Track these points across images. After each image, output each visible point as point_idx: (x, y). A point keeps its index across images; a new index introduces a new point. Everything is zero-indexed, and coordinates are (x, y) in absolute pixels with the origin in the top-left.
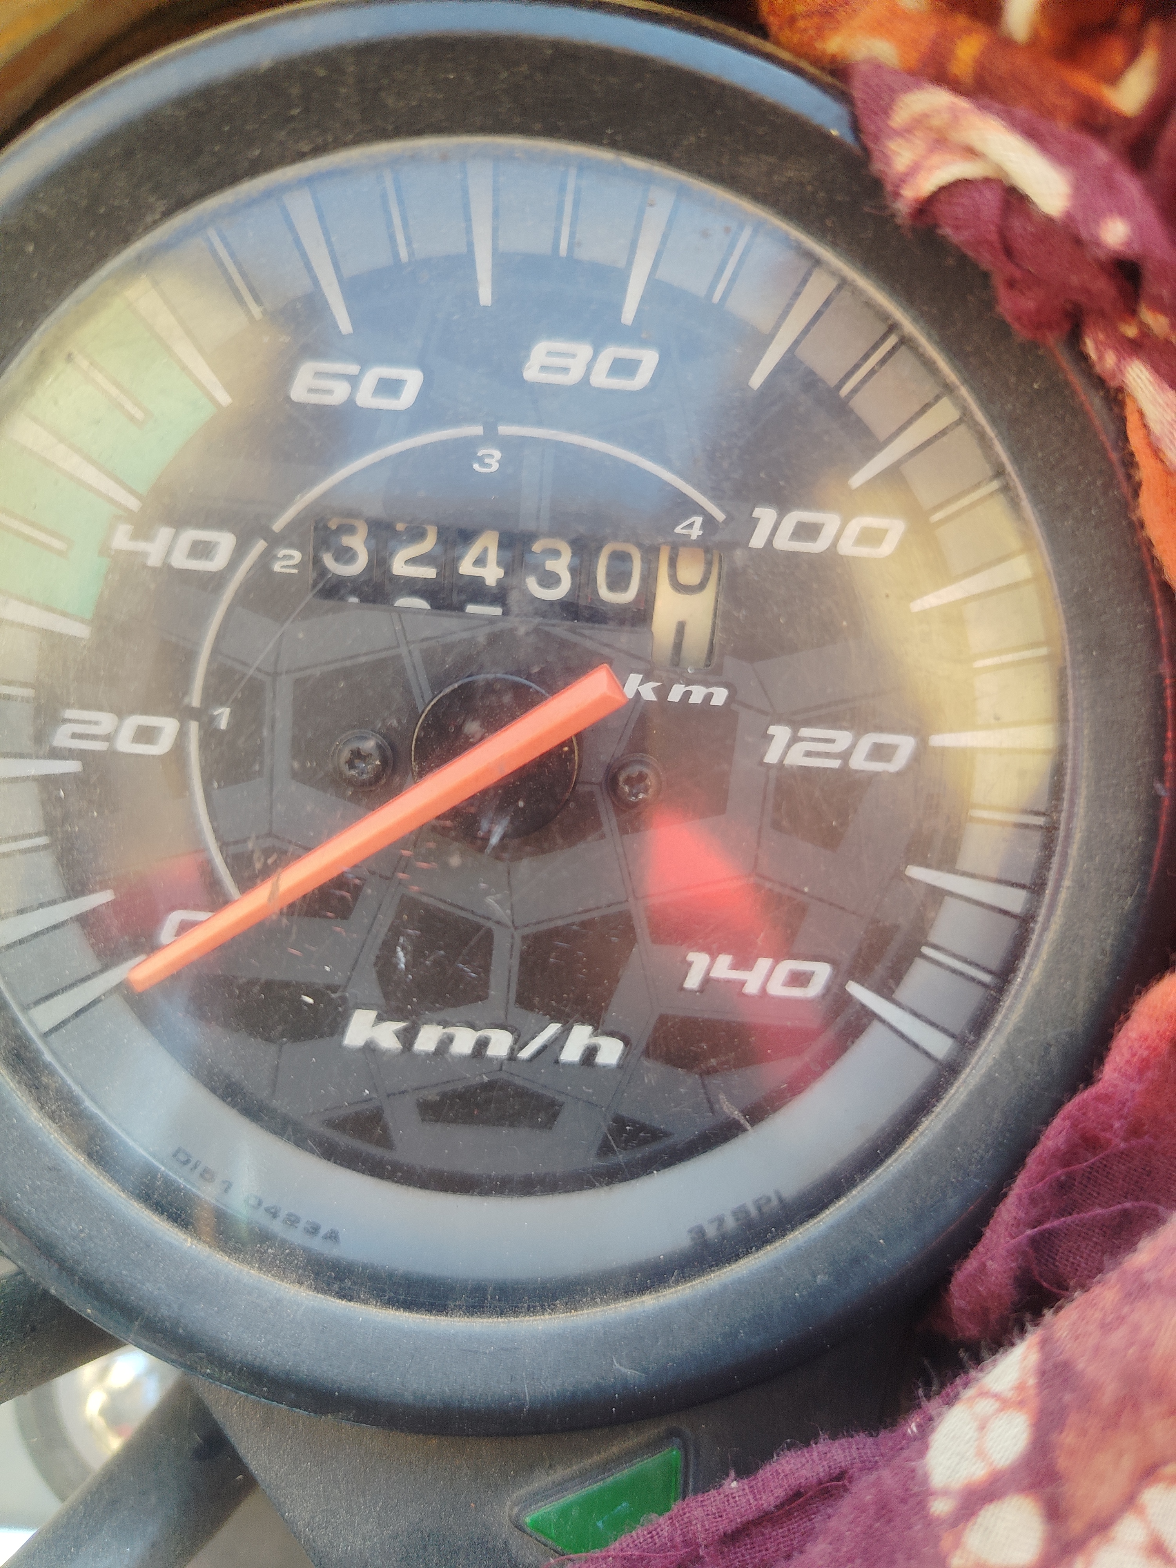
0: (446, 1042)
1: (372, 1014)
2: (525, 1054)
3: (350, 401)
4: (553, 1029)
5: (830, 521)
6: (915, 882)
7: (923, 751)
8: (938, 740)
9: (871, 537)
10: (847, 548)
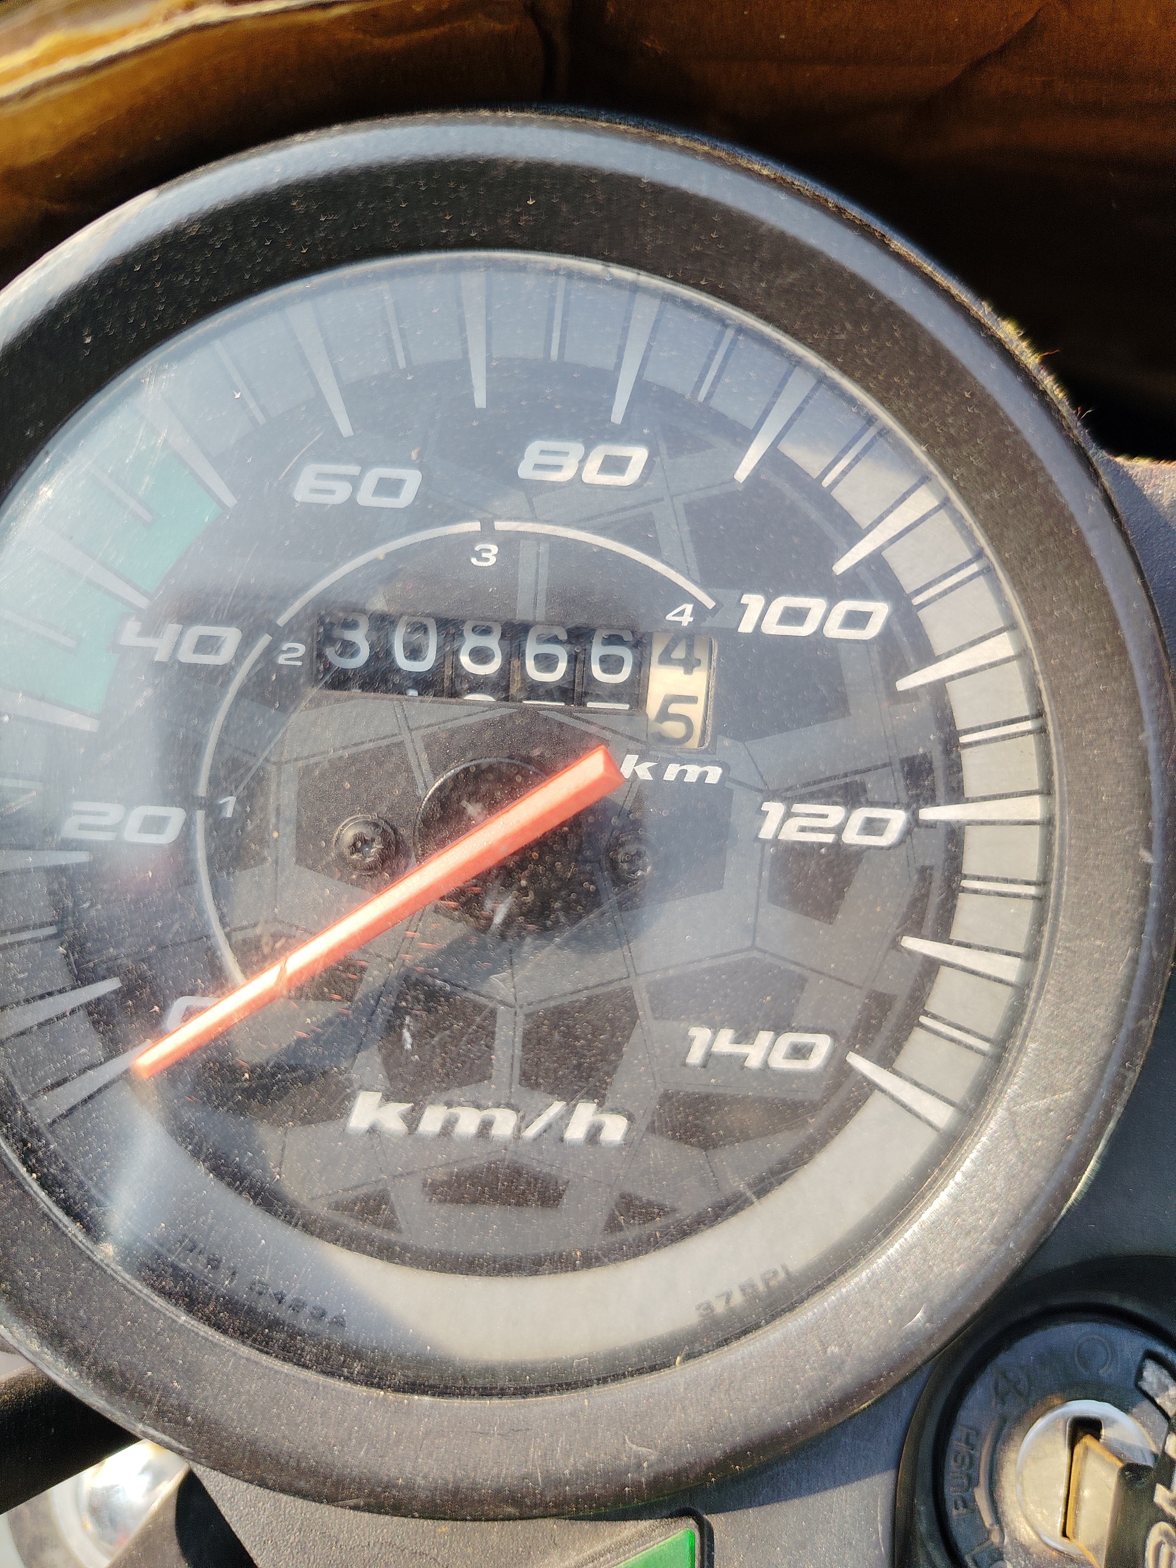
0: (450, 1123)
1: (378, 1097)
2: (531, 1132)
3: (352, 500)
4: (557, 1107)
5: (816, 606)
6: (910, 953)
7: (914, 824)
8: (928, 814)
9: (856, 620)
10: (834, 630)
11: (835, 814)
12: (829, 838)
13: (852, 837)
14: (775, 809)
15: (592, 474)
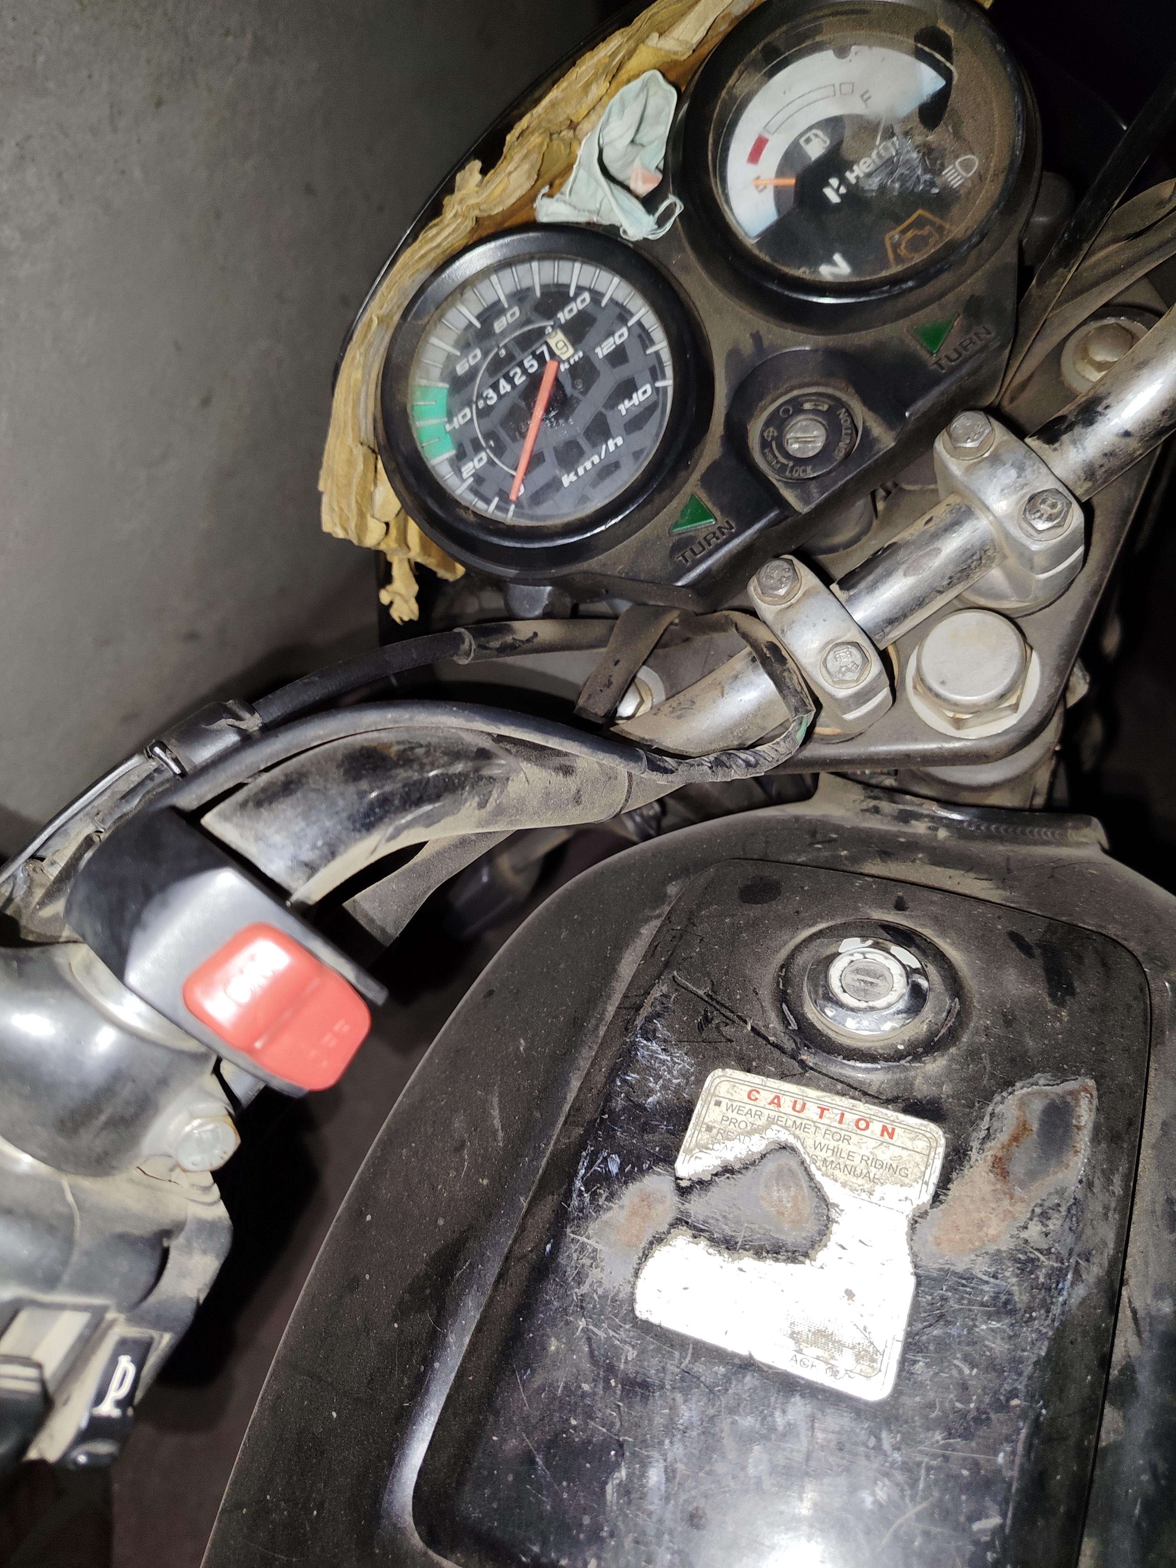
0: (585, 469)
1: (566, 476)
2: (603, 456)
3: (470, 366)
4: (604, 447)
5: (573, 305)
6: (650, 354)
7: (629, 329)
8: (630, 324)
9: (583, 300)
10: (581, 307)
11: (611, 340)
12: (614, 346)
13: (618, 342)
14: (598, 350)
15: (510, 320)
